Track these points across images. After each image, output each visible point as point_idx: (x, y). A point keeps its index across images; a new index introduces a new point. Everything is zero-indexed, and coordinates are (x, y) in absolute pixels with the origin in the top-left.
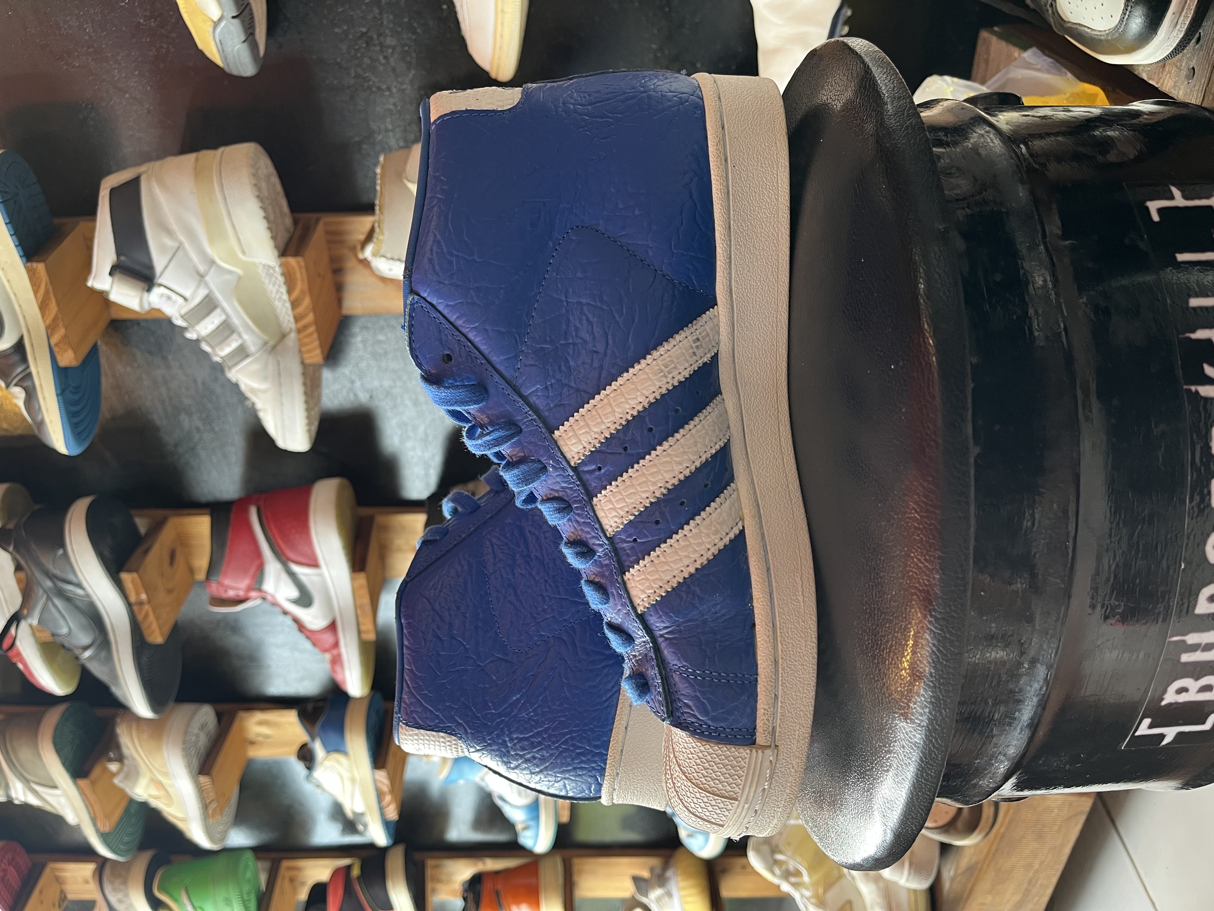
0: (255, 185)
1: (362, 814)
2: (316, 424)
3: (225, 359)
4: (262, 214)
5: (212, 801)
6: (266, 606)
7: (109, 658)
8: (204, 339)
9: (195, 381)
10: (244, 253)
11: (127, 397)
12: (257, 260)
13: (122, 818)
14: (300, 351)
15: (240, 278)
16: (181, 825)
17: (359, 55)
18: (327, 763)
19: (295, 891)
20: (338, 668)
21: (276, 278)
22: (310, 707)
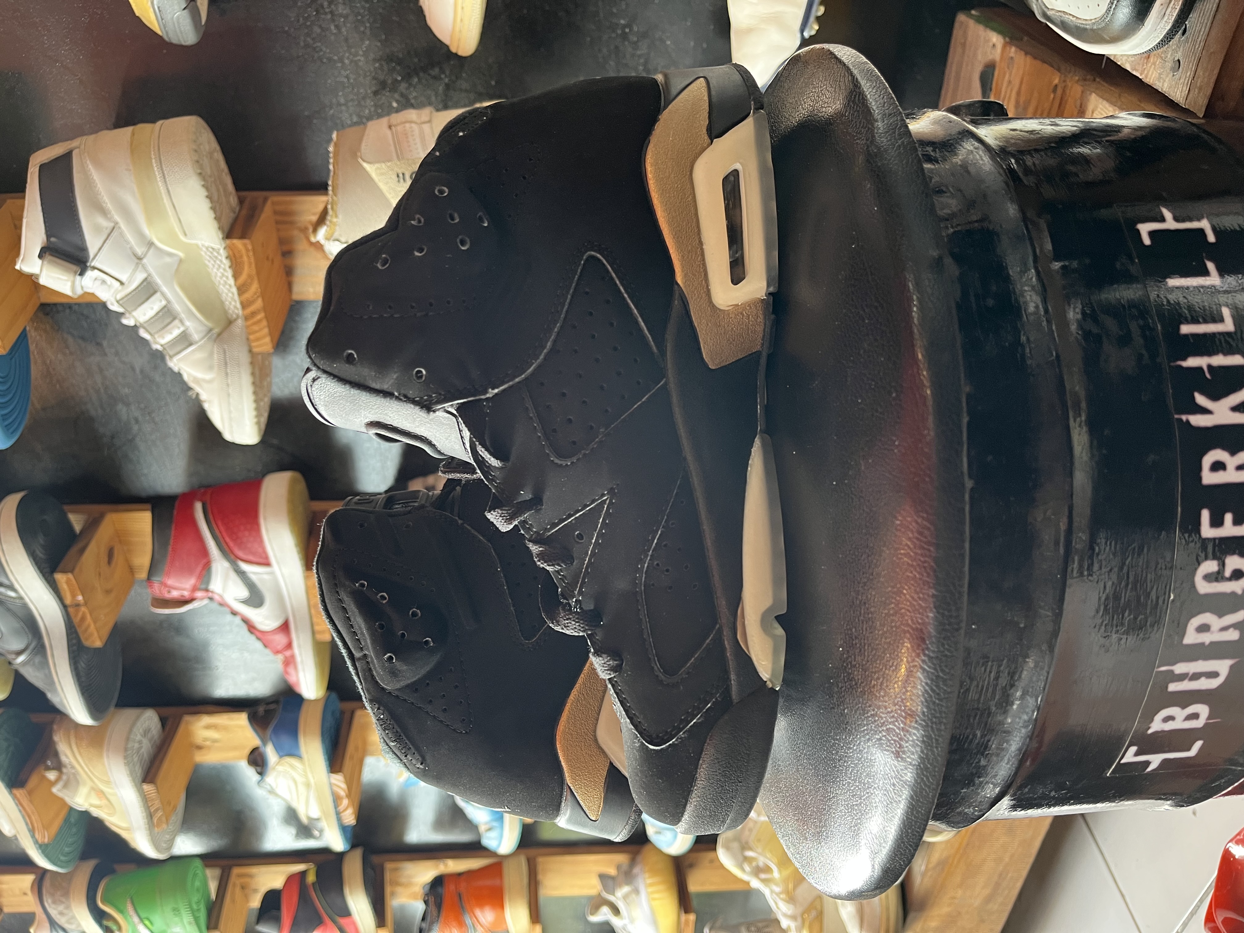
0: (198, 162)
1: (318, 819)
2: (266, 415)
3: (165, 346)
4: (203, 193)
5: (157, 810)
6: (214, 606)
7: (45, 664)
8: (142, 326)
9: (133, 369)
10: (185, 235)
11: (58, 386)
12: (199, 243)
13: (61, 828)
14: (248, 339)
15: (181, 261)
16: (124, 835)
17: (308, 23)
18: (280, 768)
19: (247, 898)
20: (291, 670)
21: (221, 261)
22: (261, 709)
